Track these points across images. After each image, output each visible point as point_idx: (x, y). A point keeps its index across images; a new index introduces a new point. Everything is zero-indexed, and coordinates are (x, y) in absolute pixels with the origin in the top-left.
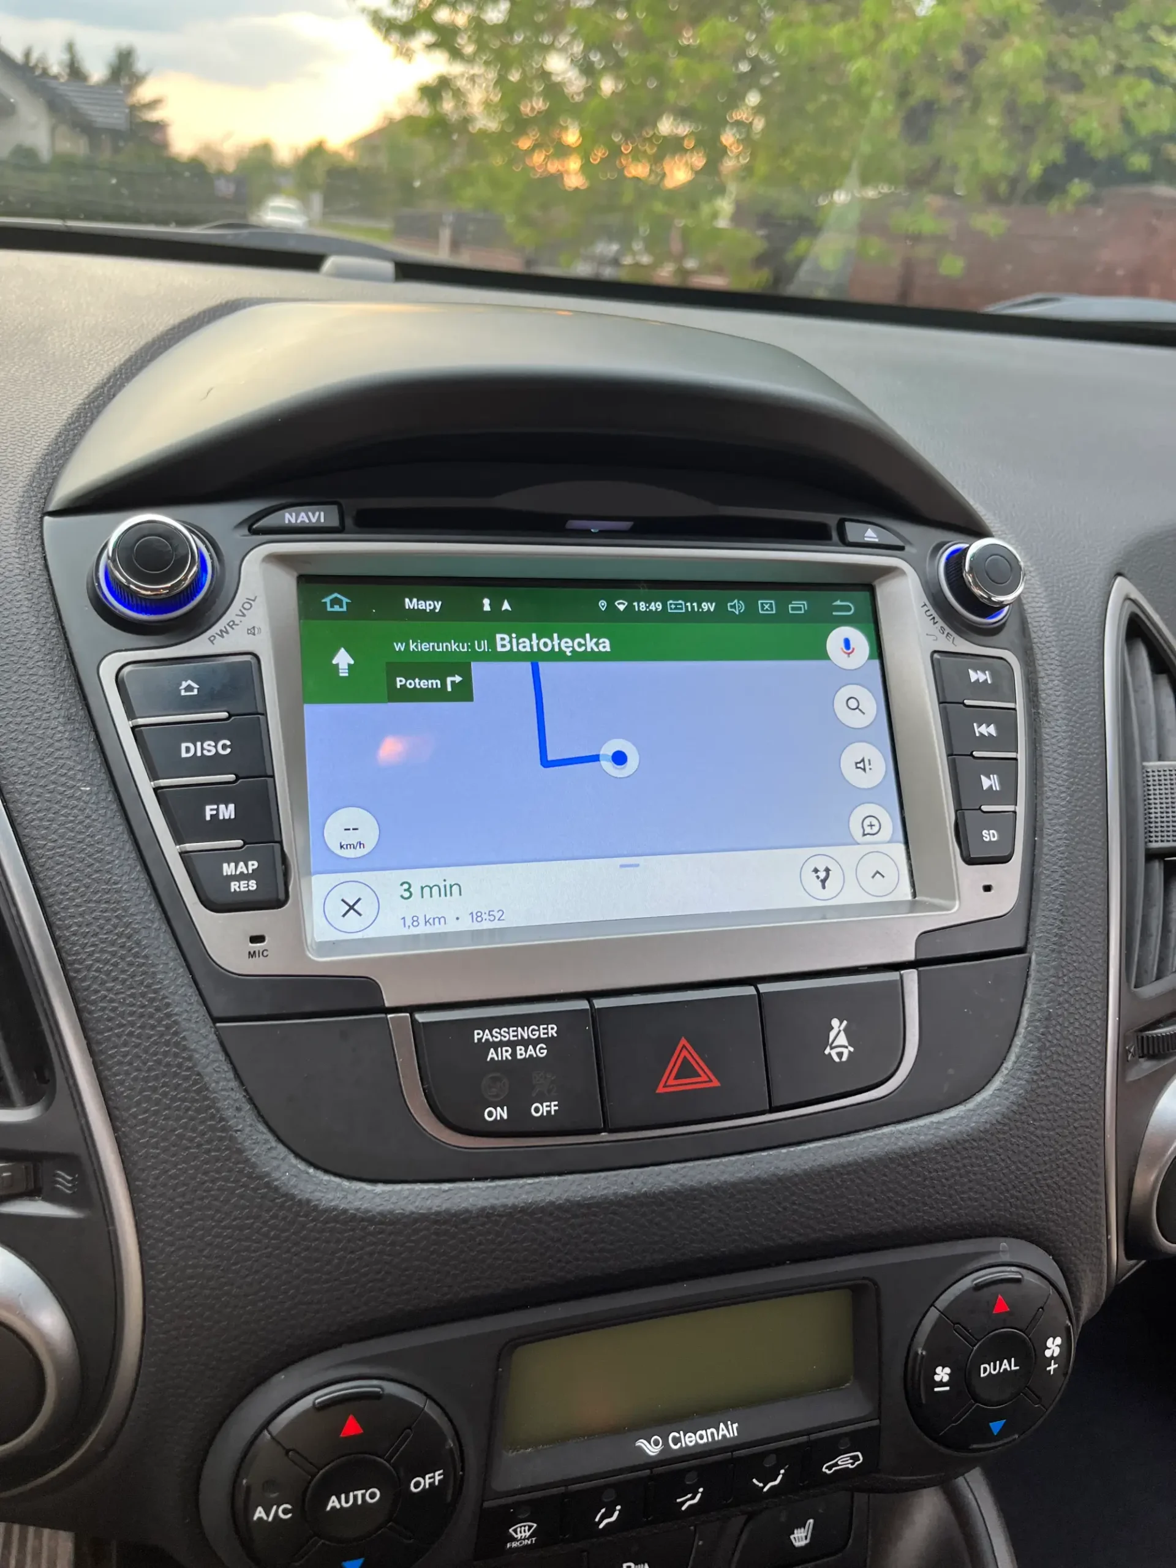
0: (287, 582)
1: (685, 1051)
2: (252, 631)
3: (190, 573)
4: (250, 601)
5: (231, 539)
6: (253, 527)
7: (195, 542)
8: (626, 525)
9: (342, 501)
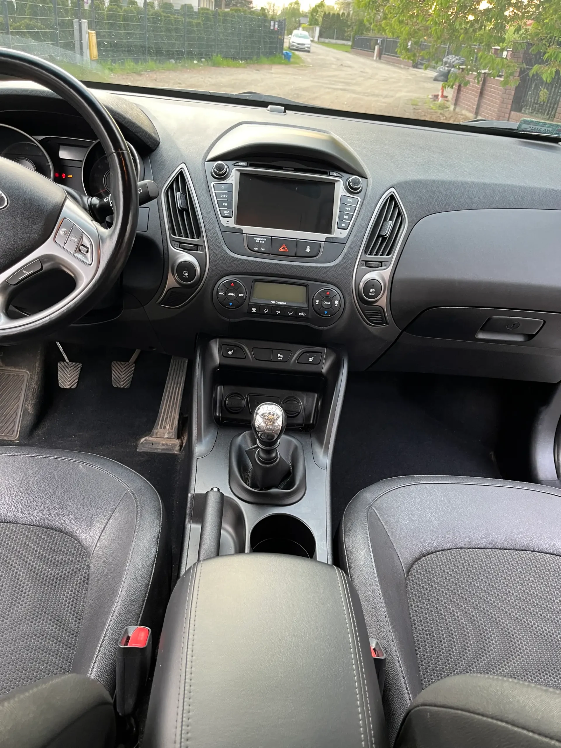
0: (238, 174)
1: (284, 246)
2: (232, 180)
3: (224, 171)
4: (233, 176)
5: (231, 166)
6: (234, 165)
7: (226, 167)
8: (293, 169)
9: (248, 162)
